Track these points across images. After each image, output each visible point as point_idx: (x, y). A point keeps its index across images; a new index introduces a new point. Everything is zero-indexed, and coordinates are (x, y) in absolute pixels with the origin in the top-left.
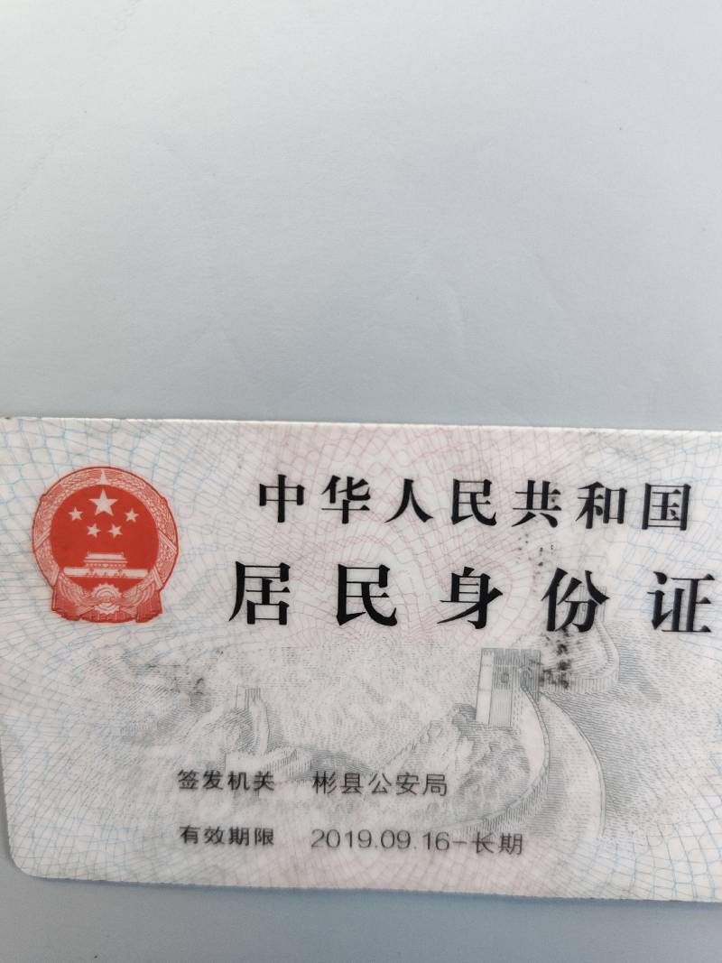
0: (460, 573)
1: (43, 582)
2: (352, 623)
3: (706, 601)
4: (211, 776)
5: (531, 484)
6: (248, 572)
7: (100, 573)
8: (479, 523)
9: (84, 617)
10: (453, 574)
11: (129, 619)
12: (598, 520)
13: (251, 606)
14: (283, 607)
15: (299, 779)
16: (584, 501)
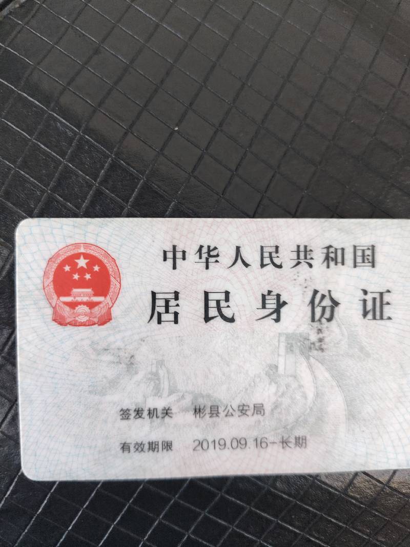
0: (266, 293)
1: (48, 305)
2: (212, 321)
3: (388, 304)
4: (138, 411)
5: (298, 247)
6: (158, 296)
7: (79, 299)
8: (274, 267)
9: (70, 324)
10: (262, 294)
11: (94, 324)
12: (332, 264)
13: (159, 315)
14: (176, 314)
15: (186, 410)
16: (325, 255)
